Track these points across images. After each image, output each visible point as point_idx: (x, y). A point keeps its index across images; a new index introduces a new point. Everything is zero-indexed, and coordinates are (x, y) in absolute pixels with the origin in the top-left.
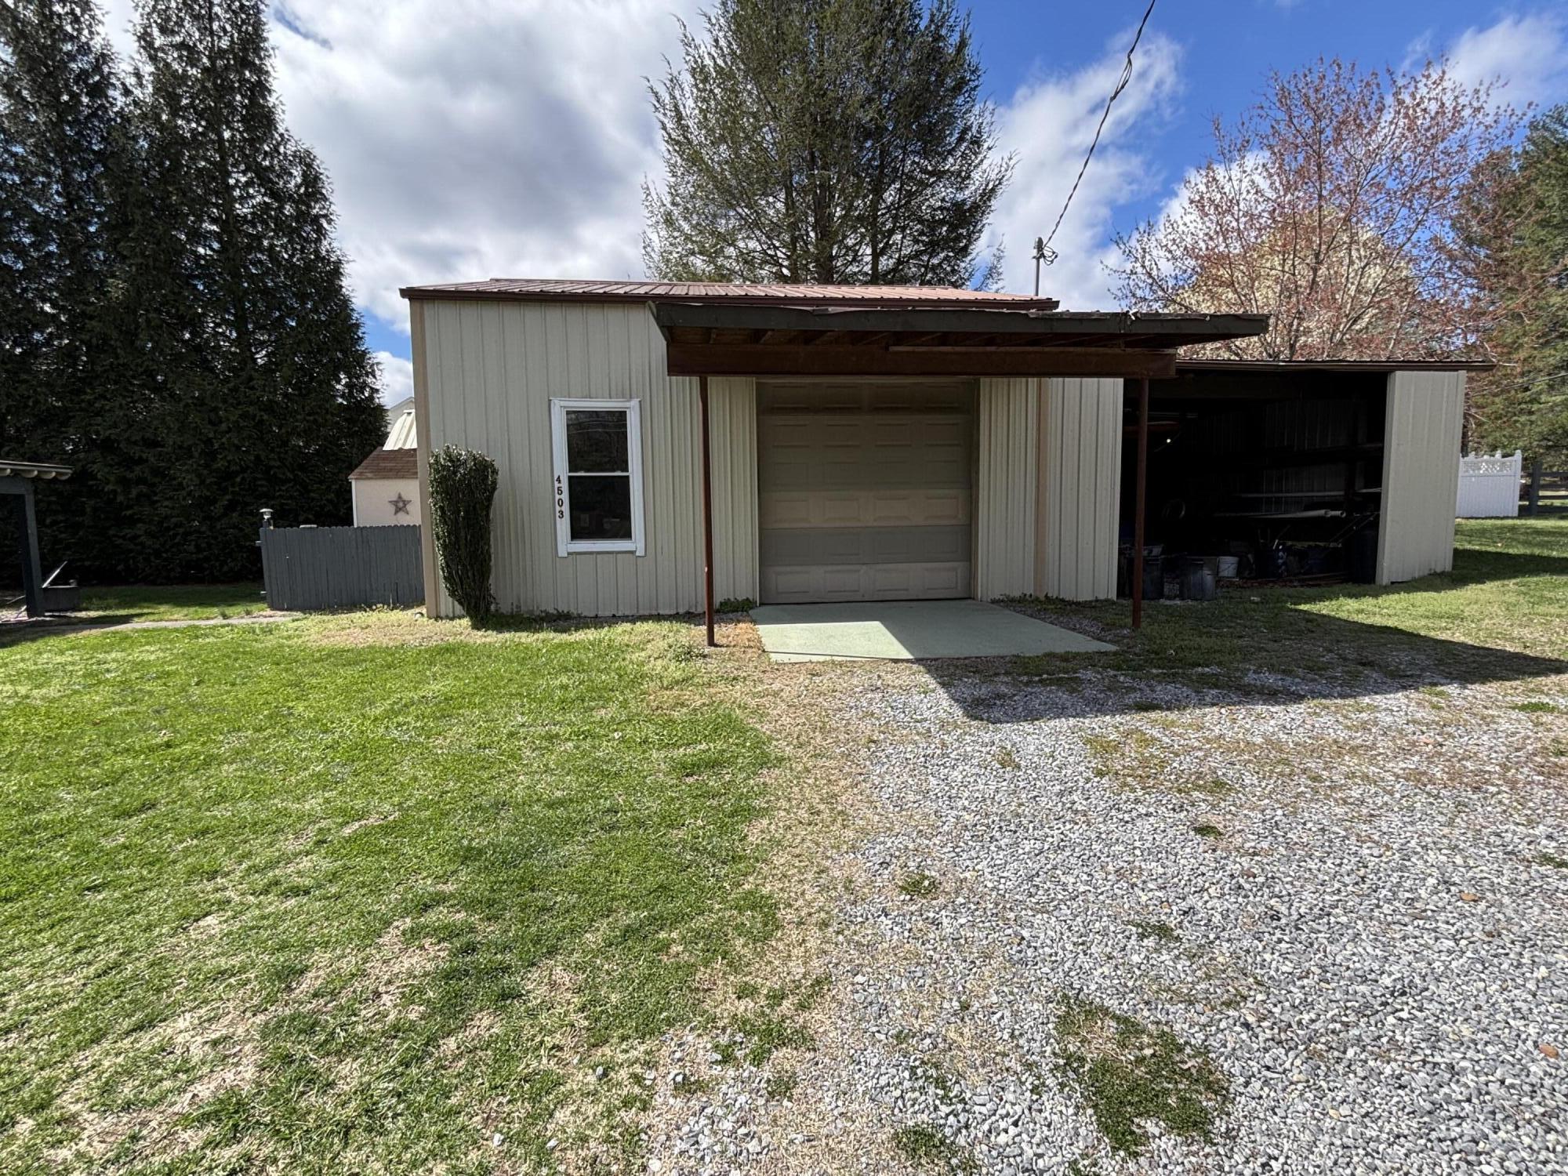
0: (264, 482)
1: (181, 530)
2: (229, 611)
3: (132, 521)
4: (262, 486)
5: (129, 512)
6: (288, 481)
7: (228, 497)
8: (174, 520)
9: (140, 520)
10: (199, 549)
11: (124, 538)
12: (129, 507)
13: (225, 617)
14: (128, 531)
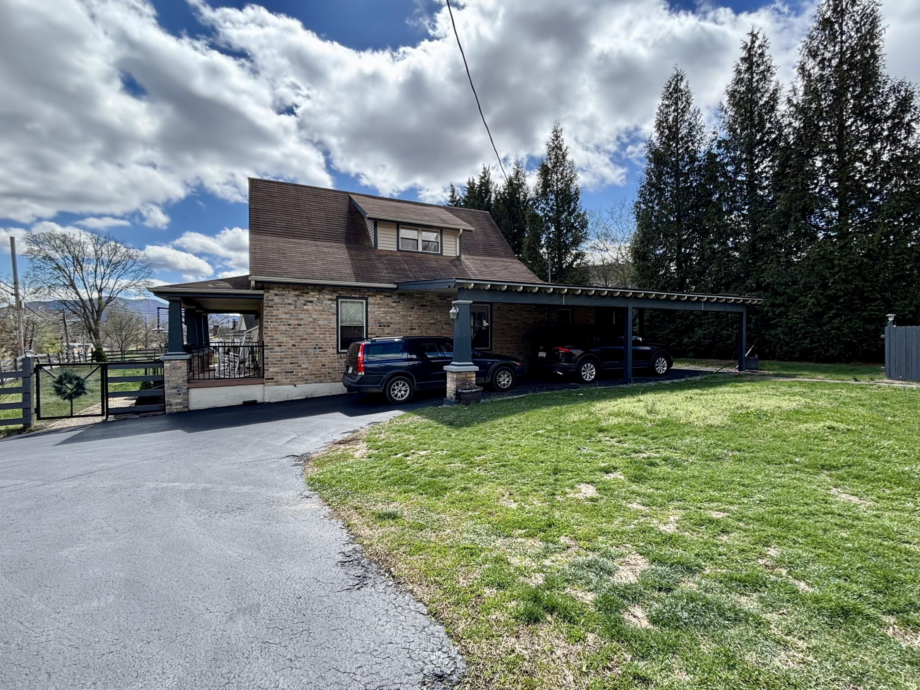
0: (858, 301)
1: (803, 331)
2: (858, 377)
3: (775, 326)
4: (857, 304)
5: (774, 322)
6: (877, 299)
7: (834, 311)
8: (800, 325)
9: (779, 326)
10: (812, 342)
11: (770, 335)
12: (774, 319)
13: (856, 380)
14: (772, 332)
